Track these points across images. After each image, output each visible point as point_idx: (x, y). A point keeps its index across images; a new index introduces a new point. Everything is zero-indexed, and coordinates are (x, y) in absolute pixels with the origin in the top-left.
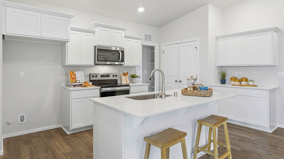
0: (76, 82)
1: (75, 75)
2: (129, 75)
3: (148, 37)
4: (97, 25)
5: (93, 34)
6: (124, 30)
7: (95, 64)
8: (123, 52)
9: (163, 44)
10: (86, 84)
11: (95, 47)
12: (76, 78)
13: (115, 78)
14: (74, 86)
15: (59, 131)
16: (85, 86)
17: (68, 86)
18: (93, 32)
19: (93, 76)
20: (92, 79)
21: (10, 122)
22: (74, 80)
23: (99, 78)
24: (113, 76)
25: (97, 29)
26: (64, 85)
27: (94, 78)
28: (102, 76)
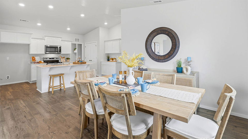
0: (35, 61)
1: (35, 58)
2: (65, 58)
3: (77, 40)
4: (46, 36)
5: (44, 40)
6: (61, 38)
7: (45, 53)
8: (60, 48)
9: (85, 43)
10: (40, 62)
11: (45, 46)
12: (36, 59)
13: (57, 59)
14: (34, 63)
15: (27, 83)
16: (40, 63)
17: (31, 63)
18: (44, 39)
19: (45, 59)
20: (44, 60)
21: (2, 79)
22: (34, 60)
23: (48, 59)
24: (56, 58)
25: (46, 38)
26: (29, 63)
27: (46, 60)
28: (50, 59)
